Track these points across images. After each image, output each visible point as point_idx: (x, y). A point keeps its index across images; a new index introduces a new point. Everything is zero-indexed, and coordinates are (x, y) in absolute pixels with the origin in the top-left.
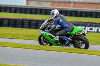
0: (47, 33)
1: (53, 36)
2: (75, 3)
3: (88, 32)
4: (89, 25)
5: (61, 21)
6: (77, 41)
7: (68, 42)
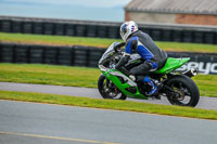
0: (112, 72)
1: (125, 78)
5: (139, 44)
6: (175, 89)
7: (154, 89)
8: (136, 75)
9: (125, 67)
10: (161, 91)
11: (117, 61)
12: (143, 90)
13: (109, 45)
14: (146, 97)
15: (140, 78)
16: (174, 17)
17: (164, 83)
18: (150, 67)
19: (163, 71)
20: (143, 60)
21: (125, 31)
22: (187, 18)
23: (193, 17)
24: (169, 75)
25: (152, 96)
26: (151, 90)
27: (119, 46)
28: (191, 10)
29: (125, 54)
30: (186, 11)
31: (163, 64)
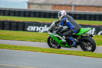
0: (54, 35)
1: (61, 37)
2: (75, 6)
5: (67, 21)
6: (84, 43)
7: (74, 43)
8: (66, 36)
9: (60, 32)
10: (78, 44)
11: (56, 29)
12: (69, 43)
13: (53, 22)
14: (70, 47)
15: (68, 37)
16: (50, 7)
18: (73, 32)
20: (69, 29)
21: (60, 15)
22: (57, 7)
23: (60, 7)
24: (81, 36)
25: (73, 46)
26: (73, 43)
27: (58, 22)
28: (58, 3)
29: (60, 26)
30: (56, 4)
31: (79, 31)
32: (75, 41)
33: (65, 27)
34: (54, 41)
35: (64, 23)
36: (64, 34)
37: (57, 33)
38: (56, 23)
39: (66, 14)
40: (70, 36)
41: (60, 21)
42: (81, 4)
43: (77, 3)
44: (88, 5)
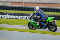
0: (32, 21)
1: (36, 23)
3: (21, 19)
4: (21, 15)
5: (40, 13)
6: (50, 26)
7: (44, 26)
8: (39, 22)
9: (36, 20)
11: (34, 18)
12: (41, 26)
14: (42, 28)
15: (40, 23)
17: (47, 24)
19: (47, 21)
20: (41, 18)
21: (36, 9)
24: (48, 22)
29: (36, 16)
31: (47, 19)
32: (45, 25)
33: (39, 17)
34: (32, 25)
35: (38, 14)
36: (38, 21)
37: (34, 20)
38: (33, 14)
39: (39, 9)
40: (42, 22)
41: (35, 13)
42: (28, 2)
43: (26, 1)
44: (32, 2)
